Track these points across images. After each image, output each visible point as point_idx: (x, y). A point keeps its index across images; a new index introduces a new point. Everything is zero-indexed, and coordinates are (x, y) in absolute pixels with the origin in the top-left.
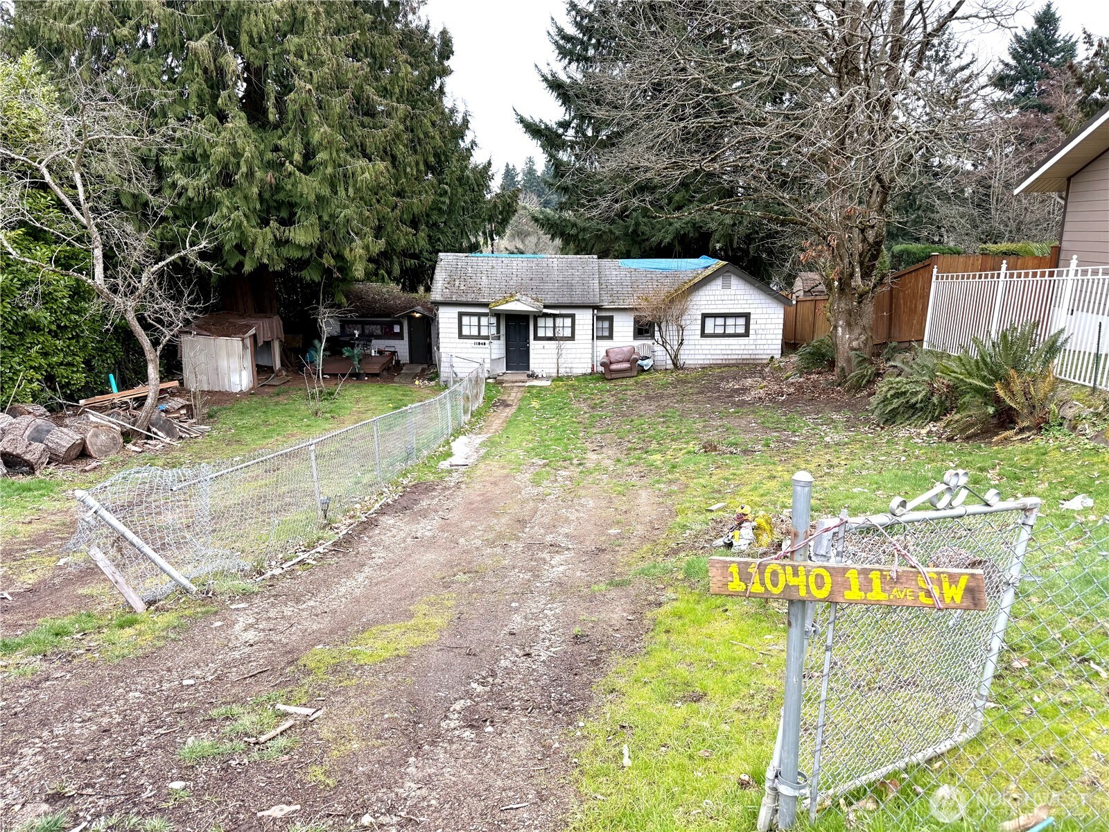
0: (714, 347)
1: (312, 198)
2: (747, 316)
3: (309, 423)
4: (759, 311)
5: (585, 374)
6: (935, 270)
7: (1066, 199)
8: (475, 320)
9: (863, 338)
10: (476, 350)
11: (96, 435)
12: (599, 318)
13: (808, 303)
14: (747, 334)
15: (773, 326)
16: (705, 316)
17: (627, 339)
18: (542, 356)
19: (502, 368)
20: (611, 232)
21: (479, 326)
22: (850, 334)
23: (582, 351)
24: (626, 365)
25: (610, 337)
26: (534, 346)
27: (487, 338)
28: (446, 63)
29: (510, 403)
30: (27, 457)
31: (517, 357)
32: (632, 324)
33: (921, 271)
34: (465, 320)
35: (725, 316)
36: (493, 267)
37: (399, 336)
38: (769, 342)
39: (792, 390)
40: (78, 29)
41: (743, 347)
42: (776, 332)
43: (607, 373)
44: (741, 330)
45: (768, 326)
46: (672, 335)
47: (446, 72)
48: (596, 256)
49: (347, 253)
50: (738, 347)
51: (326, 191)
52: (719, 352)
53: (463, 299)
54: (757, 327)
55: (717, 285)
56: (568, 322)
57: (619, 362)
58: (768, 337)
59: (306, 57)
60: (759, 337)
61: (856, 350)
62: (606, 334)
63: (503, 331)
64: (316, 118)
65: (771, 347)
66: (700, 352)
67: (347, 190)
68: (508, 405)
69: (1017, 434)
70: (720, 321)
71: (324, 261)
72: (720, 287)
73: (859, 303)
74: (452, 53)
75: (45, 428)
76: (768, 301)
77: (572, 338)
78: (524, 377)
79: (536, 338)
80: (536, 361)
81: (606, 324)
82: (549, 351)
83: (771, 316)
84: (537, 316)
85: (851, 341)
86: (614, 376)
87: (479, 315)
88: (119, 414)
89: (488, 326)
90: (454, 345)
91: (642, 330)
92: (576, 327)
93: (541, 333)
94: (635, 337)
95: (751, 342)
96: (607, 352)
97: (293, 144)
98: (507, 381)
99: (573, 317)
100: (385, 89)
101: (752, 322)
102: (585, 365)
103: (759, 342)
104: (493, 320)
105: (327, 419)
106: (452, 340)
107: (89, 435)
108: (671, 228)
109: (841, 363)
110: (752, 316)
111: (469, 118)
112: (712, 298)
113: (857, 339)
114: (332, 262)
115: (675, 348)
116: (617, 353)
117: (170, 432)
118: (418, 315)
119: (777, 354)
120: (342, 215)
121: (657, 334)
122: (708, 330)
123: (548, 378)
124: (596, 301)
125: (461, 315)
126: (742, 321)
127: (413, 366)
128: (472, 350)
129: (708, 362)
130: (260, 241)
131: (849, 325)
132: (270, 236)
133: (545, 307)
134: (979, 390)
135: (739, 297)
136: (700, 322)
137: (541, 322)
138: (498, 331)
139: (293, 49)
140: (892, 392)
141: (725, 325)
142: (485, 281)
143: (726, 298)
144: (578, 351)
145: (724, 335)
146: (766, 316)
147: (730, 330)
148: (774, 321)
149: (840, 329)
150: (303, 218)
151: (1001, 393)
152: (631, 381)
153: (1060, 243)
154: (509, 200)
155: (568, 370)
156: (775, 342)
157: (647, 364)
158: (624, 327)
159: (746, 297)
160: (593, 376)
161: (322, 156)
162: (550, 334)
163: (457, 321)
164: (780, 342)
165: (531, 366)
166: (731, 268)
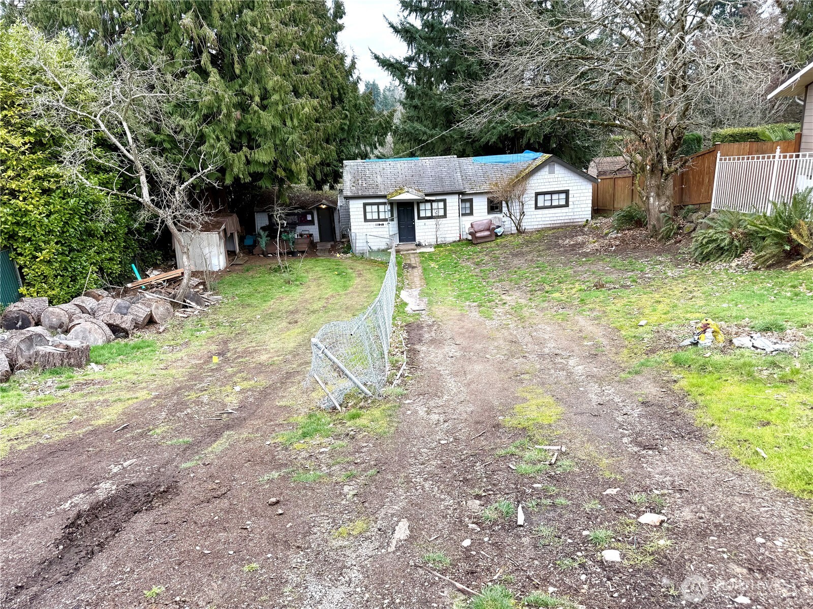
0: (545, 216)
1: (269, 128)
2: (567, 192)
3: (287, 289)
4: (575, 188)
5: (455, 242)
6: (719, 155)
7: (805, 101)
8: (375, 208)
9: (668, 203)
10: (377, 230)
11: (157, 308)
12: (463, 201)
13: (608, 180)
14: (567, 205)
15: (584, 198)
16: (537, 194)
17: (483, 214)
18: (424, 230)
19: (396, 241)
20: (451, 136)
21: (378, 212)
22: (659, 201)
23: (452, 225)
24: (487, 233)
25: (471, 213)
26: (418, 224)
27: (385, 220)
28: (339, 21)
29: (414, 265)
30: (123, 326)
31: (407, 232)
32: (486, 203)
33: (707, 155)
34: (368, 208)
35: (551, 193)
36: (384, 169)
37: (311, 223)
38: (583, 209)
39: (618, 243)
40: (95, 14)
41: (565, 214)
42: (587, 202)
43: (474, 240)
44: (563, 202)
45: (581, 199)
46: (516, 208)
47: (341, 28)
48: (455, 156)
49: (293, 167)
50: (561, 215)
51: (278, 123)
52: (548, 219)
53: (367, 193)
54: (575, 199)
55: (545, 171)
56: (441, 205)
57: (481, 231)
58: (582, 206)
59: (259, 26)
60: (576, 206)
61: (663, 212)
62: (468, 211)
63: (395, 215)
64: (270, 70)
65: (584, 213)
66: (535, 220)
67: (292, 120)
68: (414, 267)
69: (805, 262)
70: (548, 197)
71: (278, 173)
72: (547, 173)
73: (665, 180)
74: (345, 13)
75: (123, 305)
76: (581, 181)
77: (445, 216)
78: (413, 247)
79: (419, 218)
80: (421, 234)
81: (468, 205)
82: (429, 227)
83: (584, 191)
84: (419, 203)
85: (659, 206)
86: (479, 241)
87: (378, 204)
88: (161, 292)
89: (385, 211)
90: (362, 227)
91: (494, 207)
92: (448, 208)
93: (422, 214)
94: (489, 213)
95: (570, 210)
96: (472, 224)
97: (253, 90)
98: (402, 250)
99: (444, 201)
100: (304, 43)
101: (570, 196)
102: (455, 235)
103: (576, 210)
104: (388, 207)
105: (297, 285)
106: (360, 224)
107: (153, 308)
108: (495, 131)
109: (653, 222)
110: (570, 192)
111: (356, 60)
112: (542, 181)
113: (664, 205)
114: (283, 173)
115: (518, 218)
116: (479, 225)
117: (199, 303)
118: (324, 207)
119: (589, 217)
120: (290, 139)
121: (505, 209)
122: (540, 204)
123: (430, 246)
124: (460, 188)
125: (365, 205)
126: (563, 196)
127: (323, 243)
128: (375, 230)
129: (540, 226)
130: (236, 162)
131: (658, 195)
132: (243, 158)
133: (426, 195)
134: (777, 235)
135: (560, 179)
136: (534, 199)
137: (422, 207)
138: (392, 215)
139: (249, 20)
140: (706, 240)
141: (551, 200)
142: (379, 179)
143: (552, 180)
144: (450, 225)
145: (551, 207)
146: (580, 191)
147: (555, 203)
148: (586, 195)
149: (651, 199)
150: (262, 144)
151: (794, 236)
152: (493, 244)
153: (801, 131)
154: (388, 119)
155: (443, 239)
156: (587, 209)
157: (499, 231)
158: (480, 205)
159: (566, 179)
160: (461, 242)
161: (275, 97)
162: (429, 214)
163: (362, 209)
164: (590, 209)
165: (417, 238)
166: (555, 159)
